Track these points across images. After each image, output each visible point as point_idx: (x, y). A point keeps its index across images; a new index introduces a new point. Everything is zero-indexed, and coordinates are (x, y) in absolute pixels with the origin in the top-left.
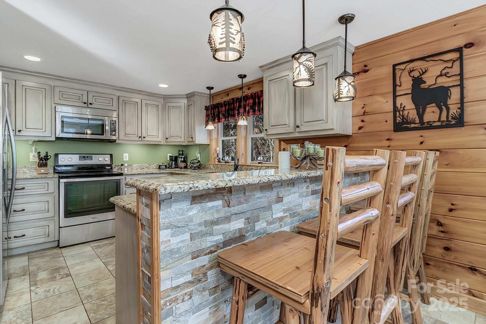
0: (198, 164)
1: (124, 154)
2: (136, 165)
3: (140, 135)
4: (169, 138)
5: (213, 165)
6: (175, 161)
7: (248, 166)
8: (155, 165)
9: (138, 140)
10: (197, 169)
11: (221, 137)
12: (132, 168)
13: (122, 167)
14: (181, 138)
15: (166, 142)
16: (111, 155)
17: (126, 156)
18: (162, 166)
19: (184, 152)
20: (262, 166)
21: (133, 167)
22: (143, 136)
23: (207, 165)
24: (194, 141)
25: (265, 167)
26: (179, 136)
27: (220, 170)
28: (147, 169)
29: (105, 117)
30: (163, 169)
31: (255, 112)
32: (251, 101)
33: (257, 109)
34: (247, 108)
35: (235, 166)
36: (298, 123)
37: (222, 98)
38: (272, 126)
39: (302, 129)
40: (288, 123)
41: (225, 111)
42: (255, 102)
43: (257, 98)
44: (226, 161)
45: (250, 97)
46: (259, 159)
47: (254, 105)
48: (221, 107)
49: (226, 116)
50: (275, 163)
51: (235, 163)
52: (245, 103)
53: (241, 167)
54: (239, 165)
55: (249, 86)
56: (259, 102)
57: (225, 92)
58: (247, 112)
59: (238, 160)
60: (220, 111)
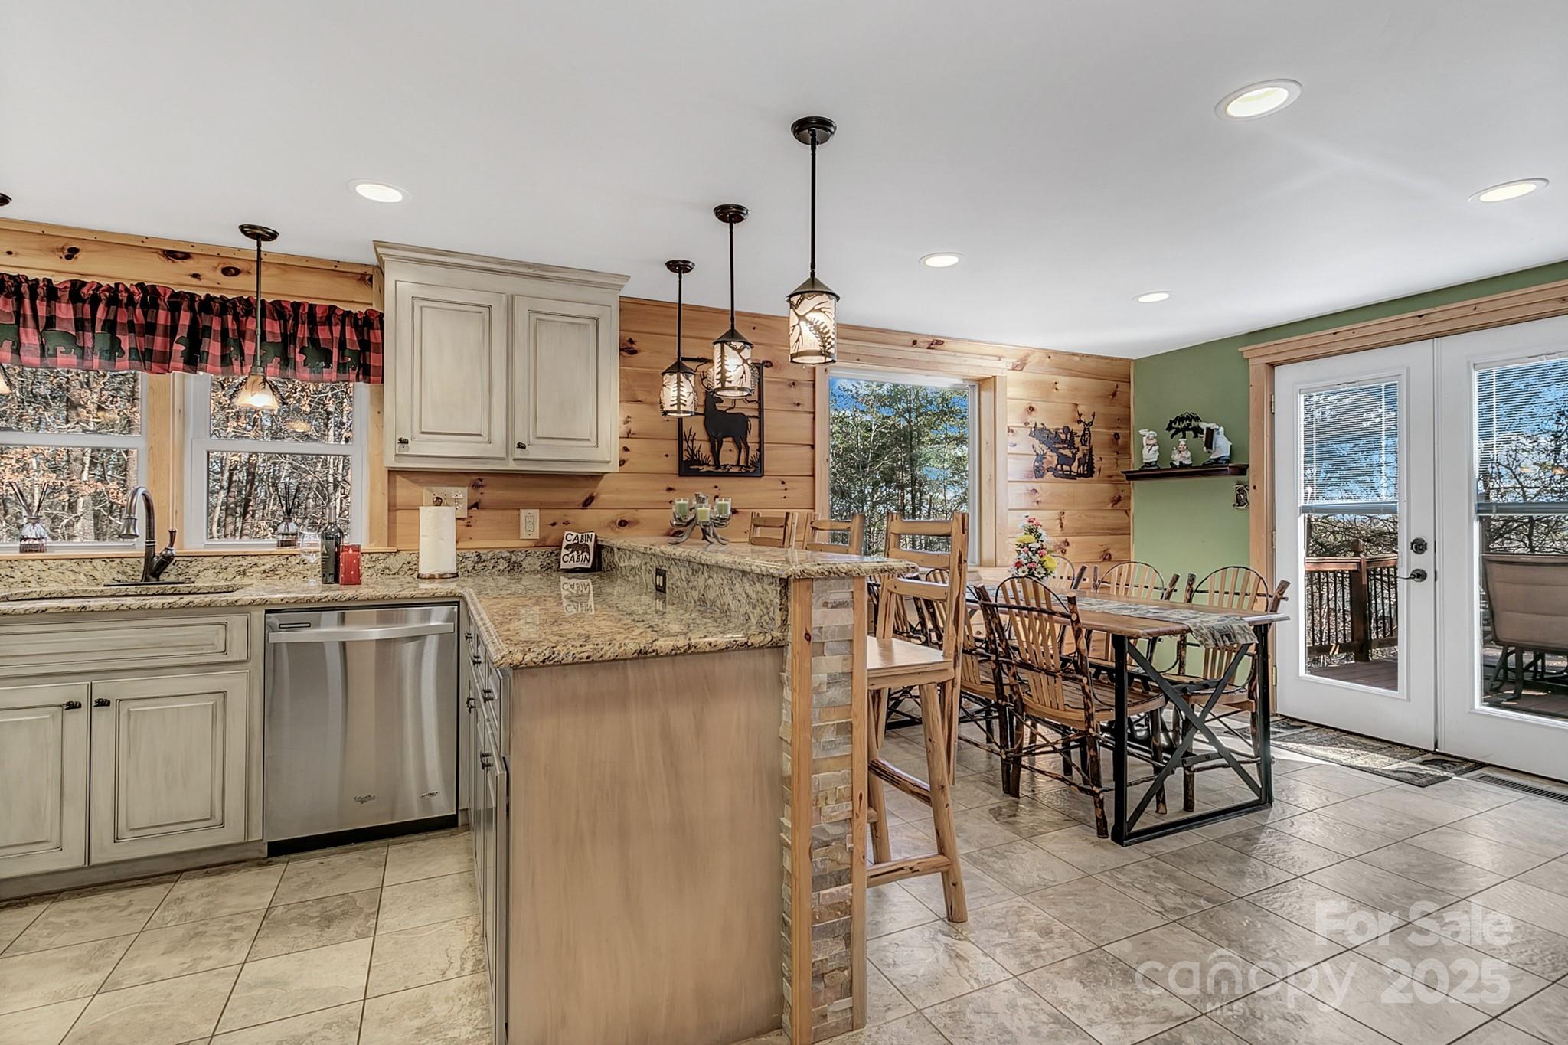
31: (295, 369)
32: (274, 328)
33: (300, 358)
34: (249, 347)
35: (152, 559)
36: (520, 436)
37: (10, 253)
38: (422, 433)
39: (532, 452)
40: (485, 434)
41: (80, 324)
42: (294, 335)
43: (303, 323)
44: (37, 542)
45: (270, 311)
46: (283, 531)
47: (292, 346)
48: (42, 300)
49: (83, 348)
50: (370, 543)
51: (150, 549)
52: (233, 324)
53: (181, 563)
54: (173, 556)
55: (230, 260)
56: (314, 341)
57: (43, 234)
58: (249, 360)
59: (172, 534)
60: (25, 316)
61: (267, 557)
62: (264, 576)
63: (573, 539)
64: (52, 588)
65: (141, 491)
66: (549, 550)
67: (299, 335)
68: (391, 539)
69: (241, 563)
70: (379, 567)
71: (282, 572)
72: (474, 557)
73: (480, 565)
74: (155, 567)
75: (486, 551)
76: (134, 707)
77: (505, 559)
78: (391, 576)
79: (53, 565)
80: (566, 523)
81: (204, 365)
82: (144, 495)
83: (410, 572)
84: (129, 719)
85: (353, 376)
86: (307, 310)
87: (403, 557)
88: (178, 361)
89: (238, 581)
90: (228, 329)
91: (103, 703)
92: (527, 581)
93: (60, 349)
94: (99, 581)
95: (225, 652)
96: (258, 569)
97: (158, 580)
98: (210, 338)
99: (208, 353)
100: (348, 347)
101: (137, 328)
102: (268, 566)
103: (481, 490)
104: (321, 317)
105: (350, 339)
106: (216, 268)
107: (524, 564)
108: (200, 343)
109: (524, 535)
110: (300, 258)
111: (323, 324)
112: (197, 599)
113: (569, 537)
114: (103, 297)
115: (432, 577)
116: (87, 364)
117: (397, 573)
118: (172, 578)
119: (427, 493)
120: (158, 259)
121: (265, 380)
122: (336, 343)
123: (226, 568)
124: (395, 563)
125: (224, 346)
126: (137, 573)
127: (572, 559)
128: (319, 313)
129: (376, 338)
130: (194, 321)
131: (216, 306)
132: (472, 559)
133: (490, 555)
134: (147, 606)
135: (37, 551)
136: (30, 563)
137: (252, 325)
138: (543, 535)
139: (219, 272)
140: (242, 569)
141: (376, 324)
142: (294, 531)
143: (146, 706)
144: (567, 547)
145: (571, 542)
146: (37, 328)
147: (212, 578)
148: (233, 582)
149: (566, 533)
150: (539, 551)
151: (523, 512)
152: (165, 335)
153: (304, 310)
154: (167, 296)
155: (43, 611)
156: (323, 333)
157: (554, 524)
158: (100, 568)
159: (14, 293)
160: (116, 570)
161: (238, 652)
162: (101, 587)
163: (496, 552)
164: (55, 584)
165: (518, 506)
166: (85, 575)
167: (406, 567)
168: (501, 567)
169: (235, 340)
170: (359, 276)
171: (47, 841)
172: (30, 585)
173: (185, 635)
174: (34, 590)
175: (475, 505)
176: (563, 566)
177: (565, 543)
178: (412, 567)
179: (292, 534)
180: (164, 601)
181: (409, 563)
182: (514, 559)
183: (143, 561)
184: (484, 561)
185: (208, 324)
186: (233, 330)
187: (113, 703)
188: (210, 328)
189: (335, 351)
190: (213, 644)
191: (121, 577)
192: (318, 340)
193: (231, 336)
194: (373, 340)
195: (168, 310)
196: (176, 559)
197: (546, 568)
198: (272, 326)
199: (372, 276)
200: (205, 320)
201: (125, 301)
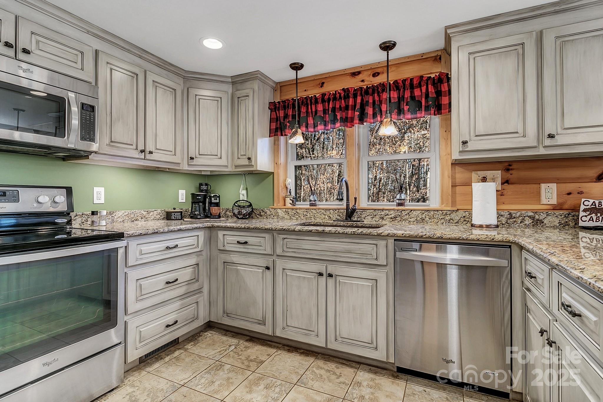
0: (250, 209)
1: (96, 189)
2: (121, 214)
3: (141, 147)
4: (196, 157)
5: (284, 210)
6: (199, 203)
7: (377, 211)
8: (159, 211)
9: (138, 157)
10: (247, 218)
11: (292, 160)
12: (113, 220)
13: (95, 218)
14: (221, 158)
15: (188, 165)
16: (69, 191)
17: (99, 193)
18: (176, 214)
19: (209, 187)
20: (412, 210)
21: (116, 217)
22: (148, 150)
23: (267, 211)
24: (253, 164)
25: (420, 211)
26: (217, 155)
27: (302, 218)
28: (143, 220)
29: (69, 92)
30: (177, 220)
31: (404, 114)
32: (394, 95)
33: (406, 108)
34: (384, 107)
35: (349, 210)
36: (549, 128)
37: (305, 90)
38: (476, 136)
39: (560, 140)
40: (520, 131)
41: (325, 111)
42: (403, 97)
43: (408, 90)
44: (314, 202)
45: (393, 87)
46: (399, 198)
47: (403, 102)
48: (313, 105)
49: (325, 121)
50: (442, 204)
51: (348, 205)
52: (377, 98)
53: (359, 212)
54: (356, 209)
55: (376, 69)
56: (413, 98)
57: (314, 80)
58: (384, 113)
59: (355, 198)
60: (309, 112)
61: (392, 211)
62: (391, 220)
63: (590, 204)
64: (318, 220)
65: (344, 179)
66: (566, 212)
67: (405, 96)
68: (454, 203)
69: (381, 213)
70: (447, 218)
71: (399, 219)
72: (506, 214)
73: (511, 220)
74: (350, 213)
75: (515, 212)
76: (342, 280)
77: (530, 217)
78: (454, 224)
79: (318, 211)
80: (581, 193)
81: (366, 119)
82: (345, 181)
83: (465, 222)
84: (340, 285)
85: (432, 112)
86: (409, 82)
87: (461, 214)
88: (356, 120)
89: (381, 222)
90: (375, 100)
91: (330, 275)
92: (547, 233)
93: (319, 123)
94: (332, 218)
95: (376, 259)
96: (388, 216)
97: (351, 219)
98: (368, 106)
99: (368, 113)
100: (430, 96)
101: (342, 109)
102: (393, 215)
103: (511, 172)
104: (416, 84)
105: (431, 91)
106: (370, 75)
107: (545, 221)
108: (365, 109)
109: (544, 201)
110: (405, 58)
111: (417, 87)
112: (365, 231)
113: (586, 203)
114: (331, 98)
115: (481, 226)
116: (327, 128)
117: (457, 222)
118: (356, 219)
119: (475, 176)
120: (349, 78)
121: (391, 120)
122: (424, 96)
123: (376, 215)
124: (456, 217)
125: (374, 109)
126: (344, 216)
127: (591, 219)
128: (415, 82)
129: (444, 88)
130: (362, 100)
131: (370, 91)
132: (506, 216)
133: (518, 214)
134: (345, 232)
135: (314, 206)
136: (312, 210)
137: (385, 96)
138: (561, 201)
139: (371, 76)
140: (382, 216)
141: (445, 80)
142: (404, 198)
143: (347, 280)
144: (585, 210)
145: (587, 207)
146: (313, 117)
147: (370, 220)
148: (378, 223)
149: (583, 200)
150: (557, 213)
151: (543, 186)
152: (352, 110)
153: (408, 82)
154: (352, 91)
155: (311, 231)
156: (417, 92)
157: (569, 194)
158: (332, 213)
159: (306, 104)
160: (337, 215)
161: (382, 260)
162: (332, 222)
163: (523, 212)
164: (319, 219)
165: (539, 181)
166: (328, 216)
167: (462, 220)
168: (527, 222)
169: (378, 105)
170: (434, 58)
171: (313, 331)
172: (312, 219)
173: (359, 248)
174: (312, 221)
175: (506, 182)
176: (581, 224)
177: (582, 207)
178: (467, 220)
179: (403, 200)
180: (352, 231)
181: (464, 217)
182: (537, 217)
183: (345, 211)
184: (514, 218)
185: (367, 100)
186: (377, 101)
187: (334, 276)
188: (368, 101)
189: (423, 100)
190: (371, 254)
191: (338, 217)
192: (415, 97)
193: (376, 103)
194: (443, 90)
195: (353, 98)
196: (357, 210)
197: (563, 226)
198: (394, 94)
199: (441, 56)
200: (366, 98)
201: (338, 98)
